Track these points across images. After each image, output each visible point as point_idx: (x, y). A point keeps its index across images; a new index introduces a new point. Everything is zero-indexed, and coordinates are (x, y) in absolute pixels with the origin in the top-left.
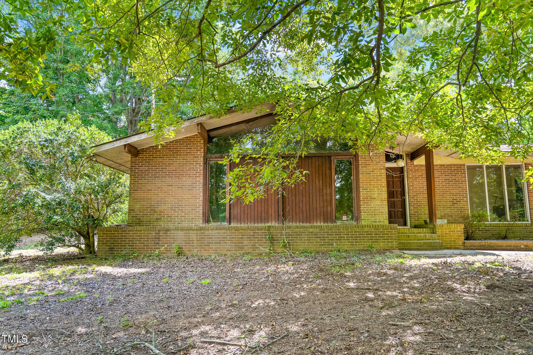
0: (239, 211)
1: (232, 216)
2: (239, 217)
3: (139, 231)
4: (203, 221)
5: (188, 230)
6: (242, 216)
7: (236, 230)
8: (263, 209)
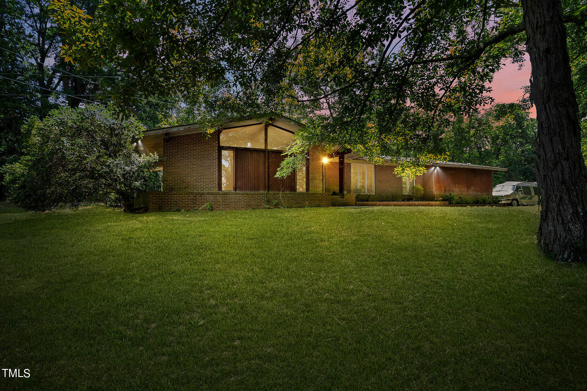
0: (241, 183)
1: (237, 187)
2: (241, 187)
3: (181, 194)
4: (218, 189)
5: (216, 195)
6: (243, 187)
7: (247, 195)
8: (256, 183)
